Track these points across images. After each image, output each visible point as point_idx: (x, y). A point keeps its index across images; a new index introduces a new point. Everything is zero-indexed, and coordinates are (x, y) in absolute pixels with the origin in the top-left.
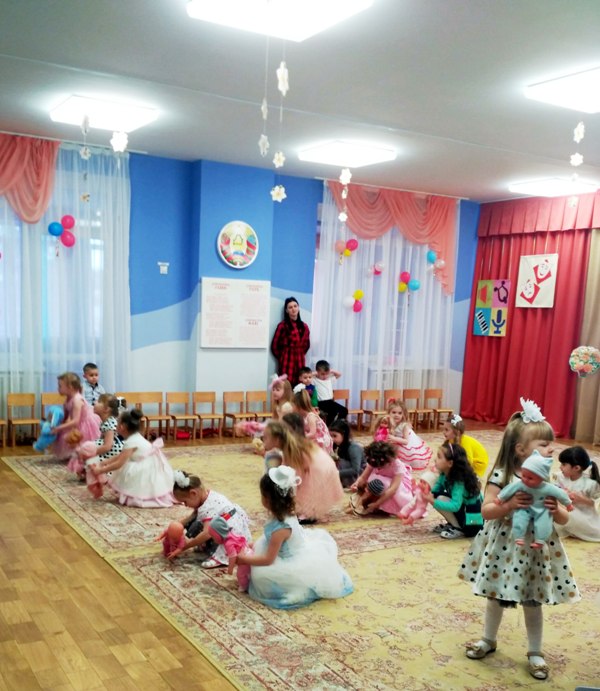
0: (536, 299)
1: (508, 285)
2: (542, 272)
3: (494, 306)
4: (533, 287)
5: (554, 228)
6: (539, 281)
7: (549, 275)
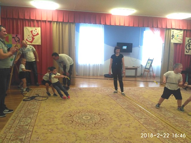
0: (33, 42)
1: (19, 36)
2: (35, 33)
3: (14, 43)
4: (31, 37)
5: (38, 19)
6: (34, 36)
7: (38, 34)
